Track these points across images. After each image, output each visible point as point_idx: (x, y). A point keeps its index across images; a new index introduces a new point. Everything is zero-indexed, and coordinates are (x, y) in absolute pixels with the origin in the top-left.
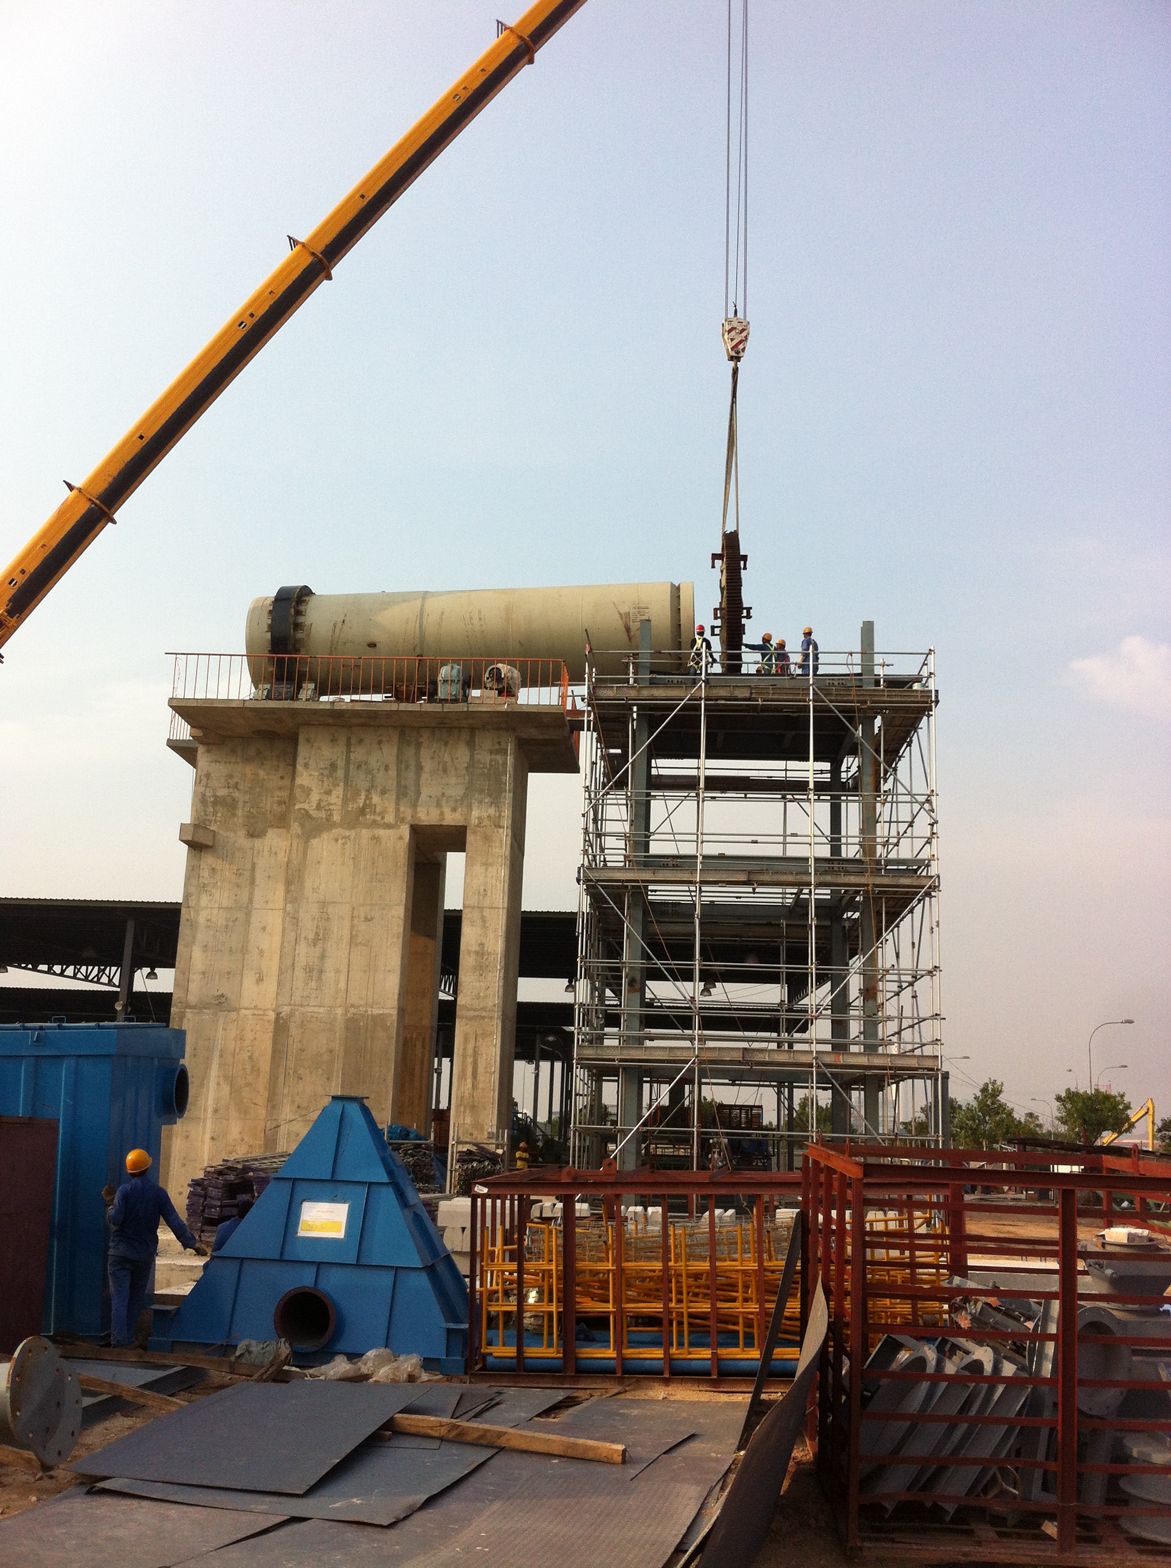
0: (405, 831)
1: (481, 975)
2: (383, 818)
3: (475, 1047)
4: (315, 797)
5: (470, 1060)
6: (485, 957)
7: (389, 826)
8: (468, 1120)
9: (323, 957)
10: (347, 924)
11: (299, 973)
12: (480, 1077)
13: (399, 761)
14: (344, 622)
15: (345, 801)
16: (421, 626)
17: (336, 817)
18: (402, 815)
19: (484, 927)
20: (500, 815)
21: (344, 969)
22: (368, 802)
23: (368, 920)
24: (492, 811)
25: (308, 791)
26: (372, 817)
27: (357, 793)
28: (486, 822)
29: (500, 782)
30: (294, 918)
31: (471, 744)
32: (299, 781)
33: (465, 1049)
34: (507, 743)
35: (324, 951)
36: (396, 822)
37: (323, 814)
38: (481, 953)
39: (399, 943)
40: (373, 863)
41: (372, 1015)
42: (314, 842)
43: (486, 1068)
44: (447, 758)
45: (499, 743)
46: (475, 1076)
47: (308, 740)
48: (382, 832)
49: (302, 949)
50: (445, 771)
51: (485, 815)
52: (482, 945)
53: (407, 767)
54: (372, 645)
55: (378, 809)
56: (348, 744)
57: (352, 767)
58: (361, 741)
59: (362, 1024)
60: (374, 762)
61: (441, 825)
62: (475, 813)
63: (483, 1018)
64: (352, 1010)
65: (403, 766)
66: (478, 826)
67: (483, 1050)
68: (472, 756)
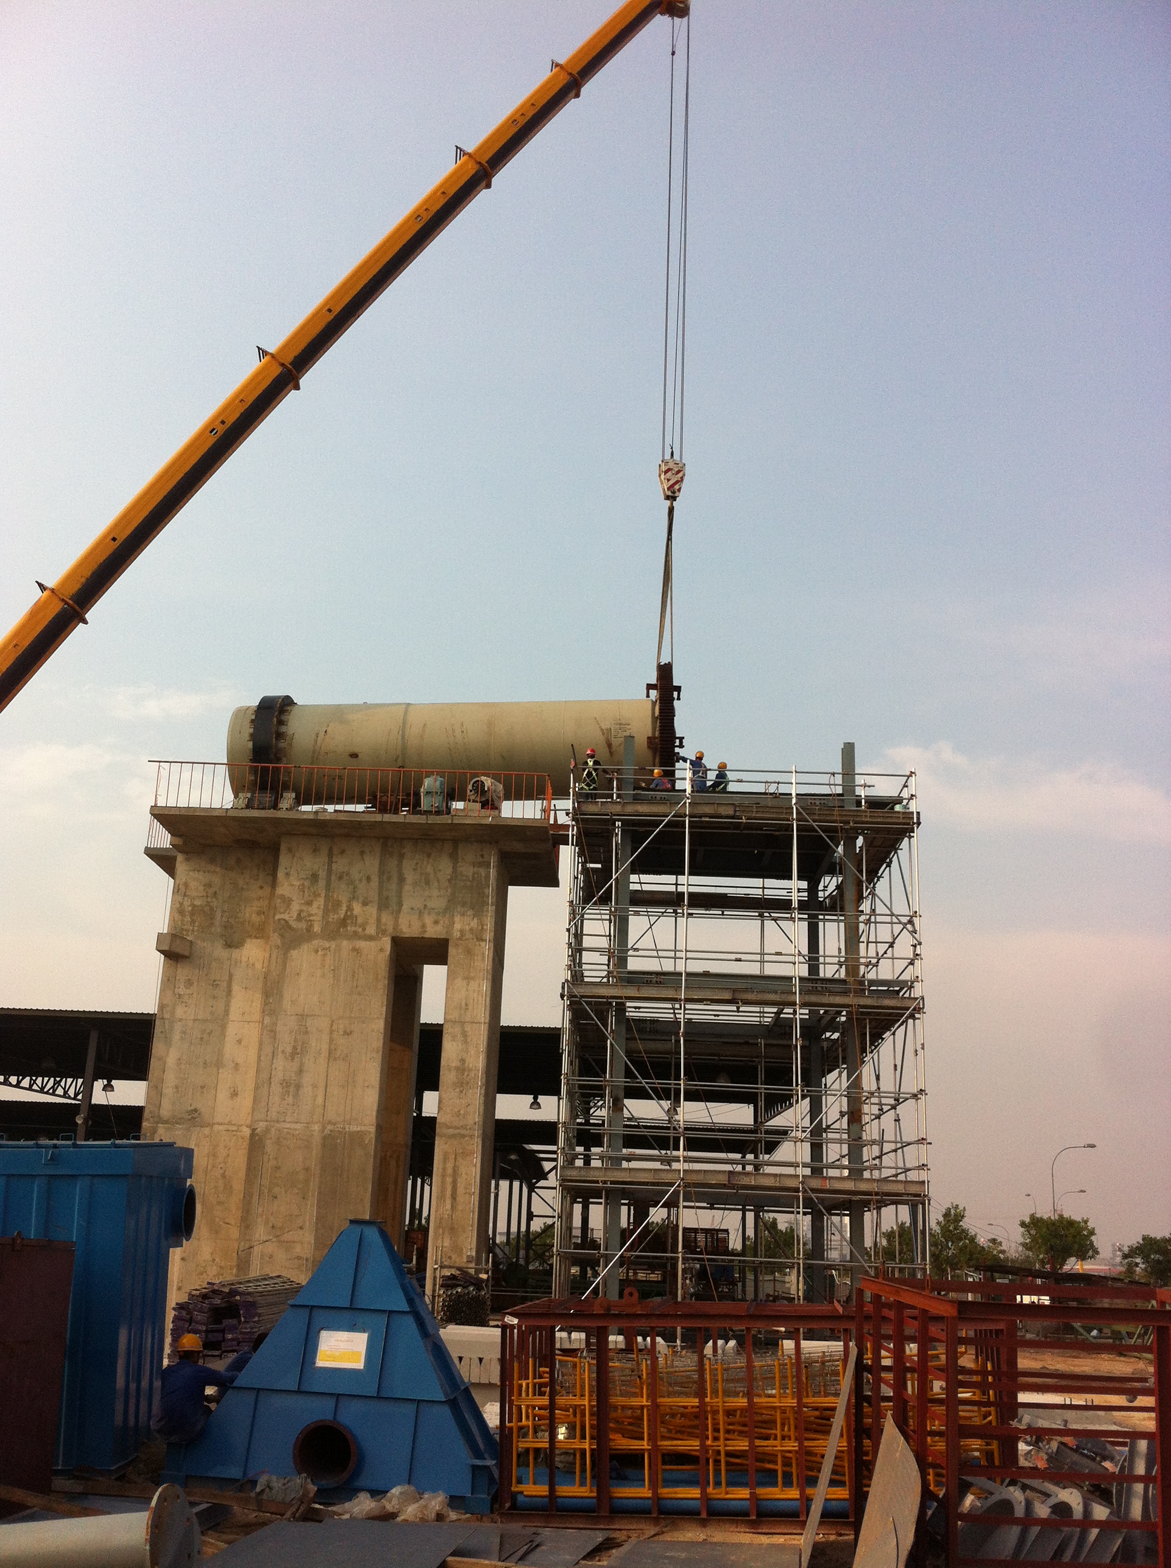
0: (387, 944)
1: (462, 1092)
2: (364, 929)
3: (455, 1166)
4: (295, 907)
5: (449, 1180)
6: (466, 1074)
7: (370, 938)
8: (447, 1243)
9: (300, 1071)
10: (326, 1038)
11: (276, 1089)
12: (460, 1199)
13: (381, 872)
14: (326, 732)
15: (326, 912)
16: (403, 737)
17: (317, 928)
18: (383, 927)
19: (466, 1042)
20: (482, 928)
21: (322, 1084)
22: (349, 913)
23: (347, 1033)
24: (474, 923)
25: (287, 902)
26: (354, 929)
27: (338, 904)
28: (468, 936)
29: (482, 895)
30: (272, 1031)
31: (454, 857)
32: (279, 891)
33: (444, 1169)
34: (490, 856)
35: (302, 1065)
36: (378, 934)
37: (303, 925)
38: (462, 1069)
39: (378, 1057)
40: (353, 976)
41: (349, 1131)
42: (294, 953)
43: (466, 1188)
44: (429, 869)
45: (482, 856)
46: (454, 1197)
47: (290, 850)
48: (362, 944)
49: (280, 1063)
50: (427, 883)
51: (467, 928)
52: (463, 1061)
53: (389, 878)
54: (354, 756)
55: (360, 920)
56: (330, 855)
57: (333, 877)
58: (343, 852)
59: (338, 1141)
60: (355, 875)
61: (423, 937)
62: (458, 926)
63: (463, 1136)
64: (330, 1127)
65: (385, 878)
66: (460, 939)
67: (463, 1170)
68: (455, 868)
